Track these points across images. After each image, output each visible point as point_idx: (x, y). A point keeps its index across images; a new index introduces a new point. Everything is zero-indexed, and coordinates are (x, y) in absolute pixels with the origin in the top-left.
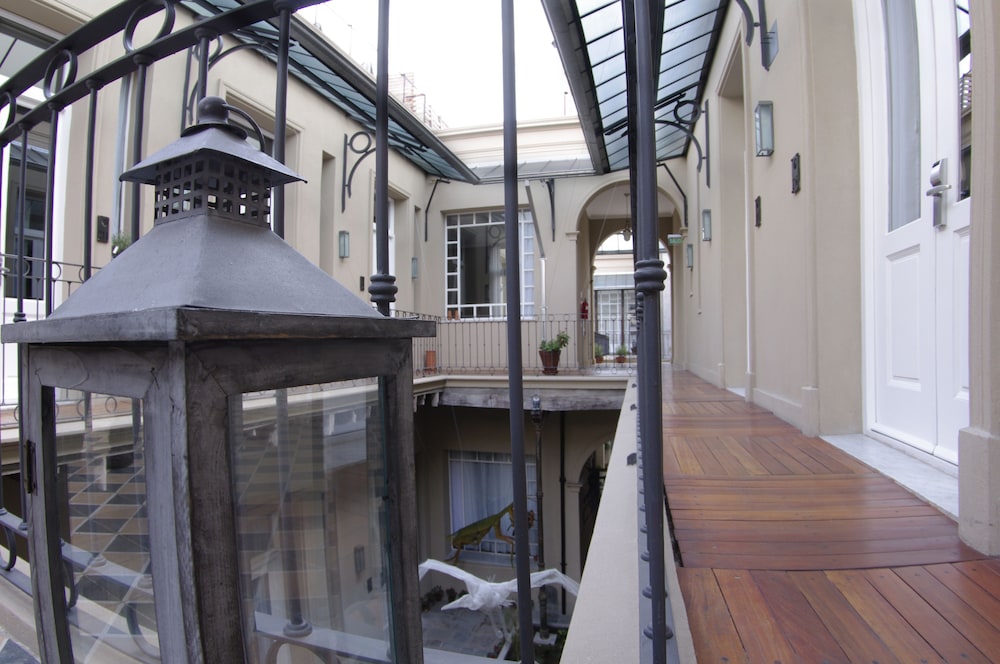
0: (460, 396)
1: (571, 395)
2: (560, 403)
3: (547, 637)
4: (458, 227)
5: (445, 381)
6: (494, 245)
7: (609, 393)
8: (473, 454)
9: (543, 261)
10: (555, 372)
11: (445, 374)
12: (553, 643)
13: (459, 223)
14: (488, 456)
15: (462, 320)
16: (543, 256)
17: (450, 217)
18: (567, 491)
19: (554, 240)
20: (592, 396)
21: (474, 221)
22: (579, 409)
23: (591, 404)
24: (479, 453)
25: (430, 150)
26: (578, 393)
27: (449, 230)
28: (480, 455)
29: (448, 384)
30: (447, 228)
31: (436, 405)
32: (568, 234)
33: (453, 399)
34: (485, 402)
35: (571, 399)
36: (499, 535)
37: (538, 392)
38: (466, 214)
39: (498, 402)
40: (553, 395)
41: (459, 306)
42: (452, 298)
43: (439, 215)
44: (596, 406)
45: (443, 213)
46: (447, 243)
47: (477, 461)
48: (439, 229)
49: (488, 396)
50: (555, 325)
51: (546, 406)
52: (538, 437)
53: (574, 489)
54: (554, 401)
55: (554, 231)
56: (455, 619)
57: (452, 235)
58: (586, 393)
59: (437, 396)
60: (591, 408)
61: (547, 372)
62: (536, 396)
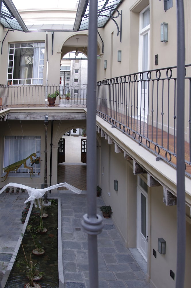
0: (15, 116)
1: (60, 115)
2: (56, 117)
3: (47, 203)
4: (14, 49)
5: (9, 110)
6: (24, 55)
7: (75, 114)
8: (15, 137)
9: (48, 63)
10: (53, 106)
11: (9, 107)
12: (50, 205)
13: (14, 47)
14: (21, 137)
15: (14, 85)
16: (48, 60)
17: (11, 45)
18: (53, 149)
19: (52, 55)
20: (68, 115)
21: (21, 47)
22: (63, 119)
23: (68, 118)
24: (17, 136)
25: (14, 19)
26: (63, 114)
27: (10, 50)
28: (18, 137)
29: (11, 112)
30: (10, 49)
31: (6, 120)
32: (58, 53)
33: (12, 117)
34: (25, 118)
35: (60, 116)
36: (26, 166)
37: (47, 114)
38: (18, 44)
39: (31, 117)
40: (53, 114)
41: (12, 80)
42: (10, 77)
43: (7, 44)
44: (70, 118)
45: (9, 43)
46: (9, 55)
47: (16, 139)
48: (7, 49)
49: (27, 115)
50: (55, 88)
51: (50, 119)
52: (46, 130)
53: (55, 148)
54: (53, 117)
55: (52, 51)
56: (4, 199)
57: (11, 52)
58: (66, 114)
59: (6, 116)
60: (68, 119)
61: (50, 106)
62: (46, 115)
